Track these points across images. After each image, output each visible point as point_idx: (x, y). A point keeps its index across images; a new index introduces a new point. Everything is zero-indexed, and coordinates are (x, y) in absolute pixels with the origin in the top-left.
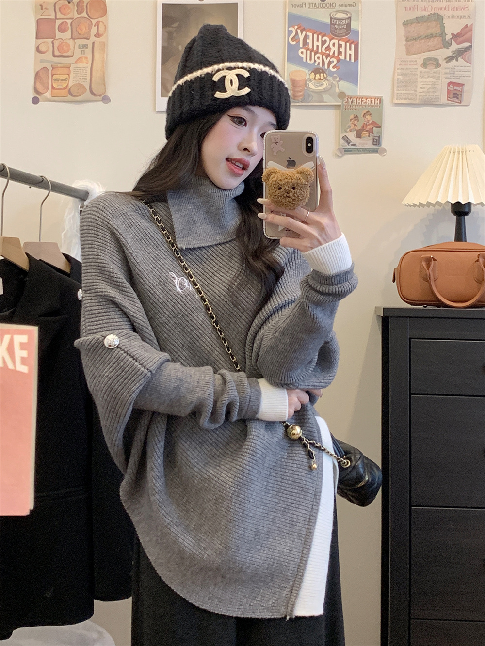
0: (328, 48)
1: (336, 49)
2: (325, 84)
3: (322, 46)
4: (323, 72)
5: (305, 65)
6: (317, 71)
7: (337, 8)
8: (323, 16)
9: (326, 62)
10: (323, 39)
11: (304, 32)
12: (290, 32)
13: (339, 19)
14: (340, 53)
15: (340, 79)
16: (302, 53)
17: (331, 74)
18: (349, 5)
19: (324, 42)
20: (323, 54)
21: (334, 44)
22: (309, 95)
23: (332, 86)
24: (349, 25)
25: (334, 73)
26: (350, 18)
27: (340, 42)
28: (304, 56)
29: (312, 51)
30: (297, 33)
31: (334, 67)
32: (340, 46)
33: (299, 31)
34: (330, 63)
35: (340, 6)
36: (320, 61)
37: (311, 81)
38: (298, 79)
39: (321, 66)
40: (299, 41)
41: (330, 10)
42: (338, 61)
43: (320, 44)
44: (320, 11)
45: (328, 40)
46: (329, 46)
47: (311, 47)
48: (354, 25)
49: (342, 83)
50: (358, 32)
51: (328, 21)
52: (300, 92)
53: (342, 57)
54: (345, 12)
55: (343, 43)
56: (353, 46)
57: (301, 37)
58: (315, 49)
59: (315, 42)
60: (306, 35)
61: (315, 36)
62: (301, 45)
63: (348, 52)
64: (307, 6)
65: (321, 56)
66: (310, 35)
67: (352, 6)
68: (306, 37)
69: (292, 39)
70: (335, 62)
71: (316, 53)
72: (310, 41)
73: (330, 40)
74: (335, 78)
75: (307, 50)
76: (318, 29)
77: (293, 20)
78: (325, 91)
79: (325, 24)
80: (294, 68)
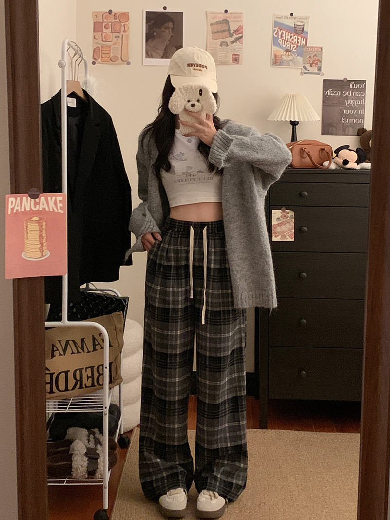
0: (293, 40)
1: (296, 40)
2: (291, 58)
3: (290, 38)
4: (290, 51)
5: (281, 47)
6: (287, 51)
7: (298, 20)
8: (291, 23)
9: (292, 46)
10: (291, 35)
11: (281, 31)
12: (275, 30)
13: (298, 25)
14: (298, 42)
15: (298, 55)
16: (280, 41)
17: (294, 52)
18: (304, 19)
19: (291, 37)
20: (291, 42)
21: (295, 38)
22: (283, 63)
23: (294, 58)
24: (303, 28)
25: (295, 52)
26: (304, 25)
27: (299, 37)
28: (281, 43)
29: (285, 41)
30: (278, 31)
31: (295, 49)
32: (298, 39)
33: (279, 30)
34: (293, 47)
35: (299, 19)
36: (289, 45)
37: (284, 55)
38: (277, 54)
39: (289, 48)
40: (278, 36)
41: (294, 21)
42: (297, 46)
43: (289, 37)
44: (290, 20)
45: (293, 35)
46: (293, 39)
47: (284, 38)
48: (305, 30)
49: (299, 57)
50: (307, 33)
51: (293, 26)
52: (278, 60)
53: (299, 45)
54: (302, 22)
55: (300, 38)
56: (304, 39)
57: (280, 33)
58: (287, 39)
59: (286, 36)
60: (282, 32)
61: (287, 33)
62: (280, 37)
63: (302, 42)
64: (284, 17)
65: (289, 43)
66: (284, 32)
67: (305, 19)
68: (282, 33)
69: (276, 34)
70: (296, 47)
71: (287, 42)
72: (284, 35)
73: (294, 35)
74: (296, 54)
75: (283, 40)
76: (289, 29)
77: (276, 24)
78: (291, 61)
79: (291, 27)
80: (275, 48)
